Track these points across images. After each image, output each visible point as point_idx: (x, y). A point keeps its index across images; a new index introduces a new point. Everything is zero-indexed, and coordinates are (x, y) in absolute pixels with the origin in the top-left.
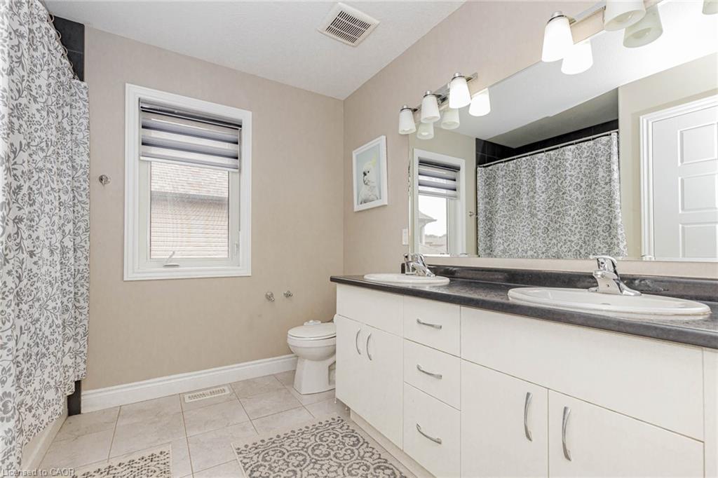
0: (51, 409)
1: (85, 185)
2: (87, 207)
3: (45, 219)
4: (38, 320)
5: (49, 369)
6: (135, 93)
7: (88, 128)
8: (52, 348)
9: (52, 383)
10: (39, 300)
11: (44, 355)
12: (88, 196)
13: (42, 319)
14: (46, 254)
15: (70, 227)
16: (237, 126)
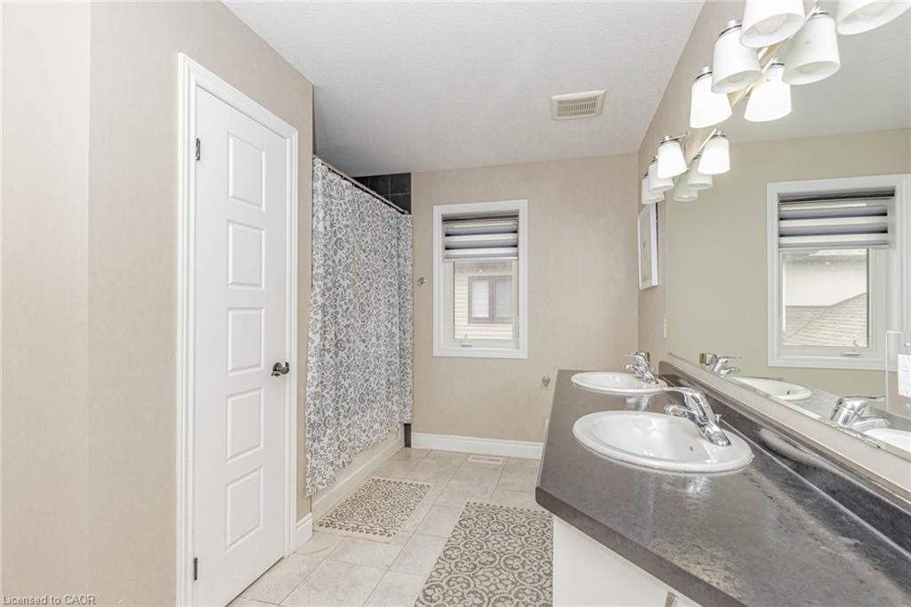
0: (377, 435)
1: (410, 288)
2: (411, 302)
3: (373, 319)
4: (368, 380)
5: (376, 410)
6: (440, 211)
7: (412, 247)
8: (378, 398)
9: (378, 419)
10: (368, 368)
11: (373, 402)
12: (412, 295)
13: (371, 379)
14: (374, 340)
15: (396, 319)
16: (514, 216)
